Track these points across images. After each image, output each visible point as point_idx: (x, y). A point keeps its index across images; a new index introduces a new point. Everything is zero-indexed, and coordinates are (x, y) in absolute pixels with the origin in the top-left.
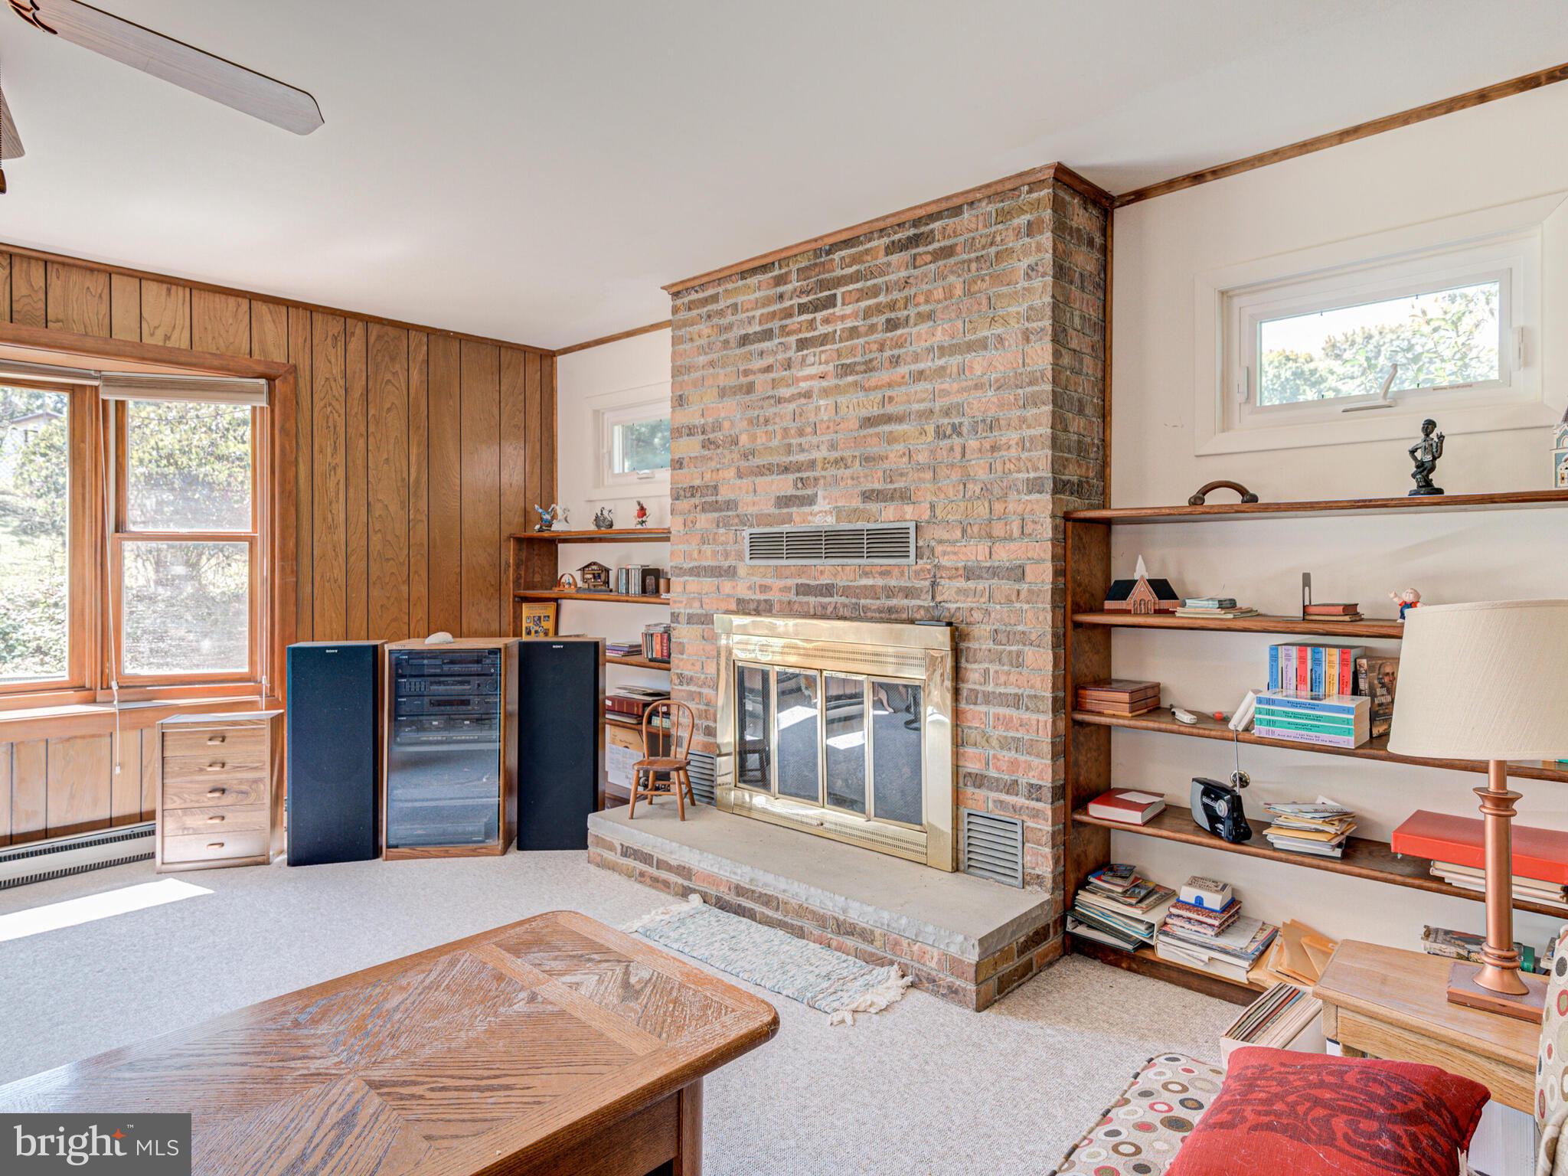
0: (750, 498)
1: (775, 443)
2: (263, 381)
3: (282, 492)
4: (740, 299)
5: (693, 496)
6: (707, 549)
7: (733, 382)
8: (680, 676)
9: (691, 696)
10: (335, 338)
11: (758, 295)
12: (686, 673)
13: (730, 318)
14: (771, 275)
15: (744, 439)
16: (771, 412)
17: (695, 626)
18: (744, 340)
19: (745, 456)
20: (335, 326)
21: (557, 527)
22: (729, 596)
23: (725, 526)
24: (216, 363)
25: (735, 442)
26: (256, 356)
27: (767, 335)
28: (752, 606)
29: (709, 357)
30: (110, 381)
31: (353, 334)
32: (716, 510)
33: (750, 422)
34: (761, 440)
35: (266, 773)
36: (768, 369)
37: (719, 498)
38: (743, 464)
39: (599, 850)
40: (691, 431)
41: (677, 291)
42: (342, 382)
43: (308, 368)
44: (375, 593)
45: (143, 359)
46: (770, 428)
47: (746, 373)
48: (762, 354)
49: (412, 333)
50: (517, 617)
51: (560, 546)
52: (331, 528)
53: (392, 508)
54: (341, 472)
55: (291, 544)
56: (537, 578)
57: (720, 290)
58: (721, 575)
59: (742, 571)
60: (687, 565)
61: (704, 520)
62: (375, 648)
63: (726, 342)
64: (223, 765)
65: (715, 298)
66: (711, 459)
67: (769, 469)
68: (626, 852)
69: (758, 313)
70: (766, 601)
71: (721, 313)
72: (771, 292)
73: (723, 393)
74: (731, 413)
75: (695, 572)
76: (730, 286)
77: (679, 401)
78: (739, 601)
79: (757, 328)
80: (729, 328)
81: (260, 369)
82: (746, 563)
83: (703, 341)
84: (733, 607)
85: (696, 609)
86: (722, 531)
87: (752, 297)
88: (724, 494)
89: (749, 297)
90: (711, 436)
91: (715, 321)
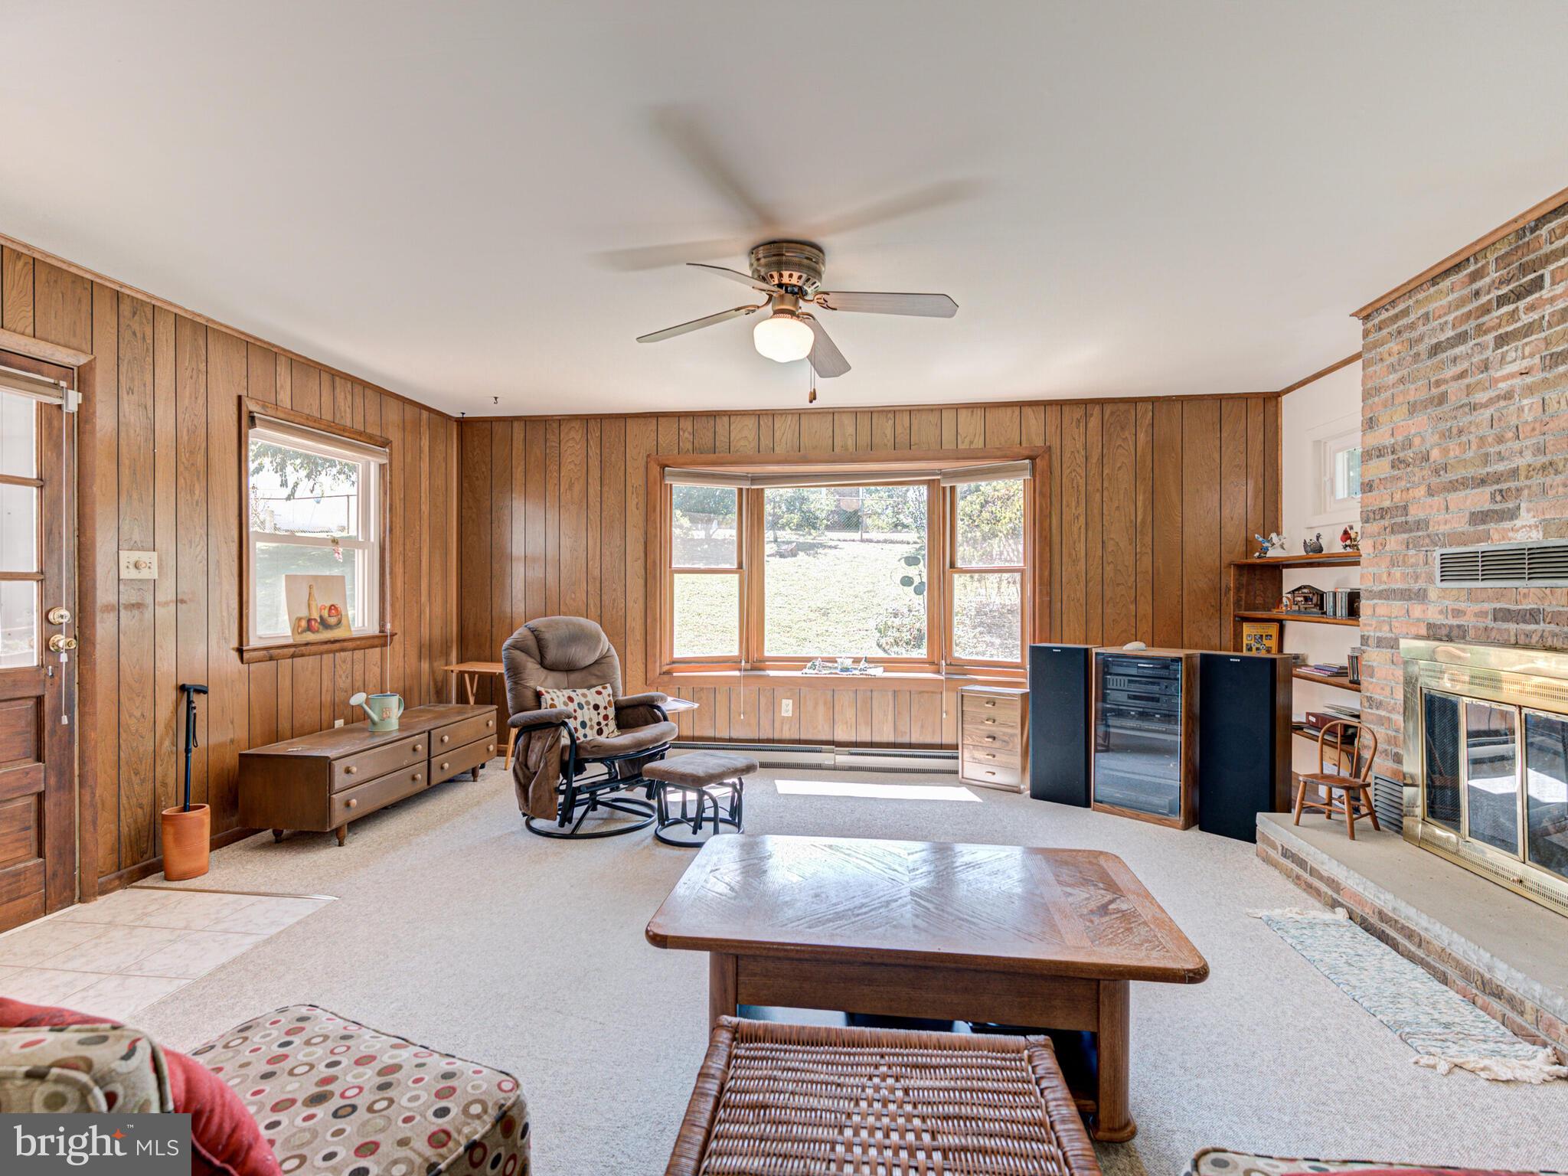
0: (1442, 516)
1: (1470, 454)
2: (1027, 461)
3: (1040, 536)
4: (1432, 307)
5: (1382, 518)
6: (1397, 572)
7: (1424, 395)
8: (1369, 699)
9: (1381, 721)
10: (1078, 421)
11: (1450, 298)
12: (1376, 696)
13: (1421, 329)
14: (1465, 272)
15: (1435, 454)
16: (1464, 421)
17: (1384, 650)
18: (1436, 349)
19: (1437, 472)
20: (1079, 412)
21: (1272, 553)
22: (1418, 620)
23: (1415, 547)
24: (999, 453)
25: (1426, 458)
26: (1024, 444)
27: (1462, 338)
28: (1444, 632)
29: (1399, 374)
30: (947, 475)
31: (1092, 415)
32: (1404, 532)
33: (1443, 435)
34: (1454, 451)
35: (1018, 731)
36: (1462, 375)
37: (1409, 518)
38: (1435, 480)
39: (1265, 847)
40: (1380, 453)
41: (1366, 314)
42: (1083, 453)
43: (1059, 447)
44: (1109, 610)
45: (958, 459)
46: (1464, 439)
47: (1438, 384)
48: (1455, 360)
49: (1139, 405)
50: (1238, 635)
51: (1285, 571)
52: (1075, 562)
53: (1121, 545)
54: (1082, 519)
55: (1047, 573)
56: (1259, 601)
57: (1411, 302)
58: (1410, 599)
59: (1433, 594)
60: (1377, 588)
61: (1394, 542)
62: (1086, 650)
63: (1418, 354)
64: (994, 721)
65: (1405, 313)
66: (1399, 478)
67: (1463, 484)
68: (1286, 853)
69: (1450, 318)
70: (1459, 626)
71: (1412, 326)
72: (1466, 291)
73: (1413, 408)
74: (1422, 429)
75: (1386, 595)
76: (1421, 296)
77: (1370, 424)
78: (1430, 626)
79: (1450, 333)
80: (1421, 339)
81: (1027, 453)
82: (1436, 588)
83: (1394, 359)
84: (1423, 632)
85: (1385, 633)
86: (1412, 552)
87: (1444, 302)
88: (1415, 513)
89: (1441, 303)
90: (1401, 455)
91: (1406, 335)
